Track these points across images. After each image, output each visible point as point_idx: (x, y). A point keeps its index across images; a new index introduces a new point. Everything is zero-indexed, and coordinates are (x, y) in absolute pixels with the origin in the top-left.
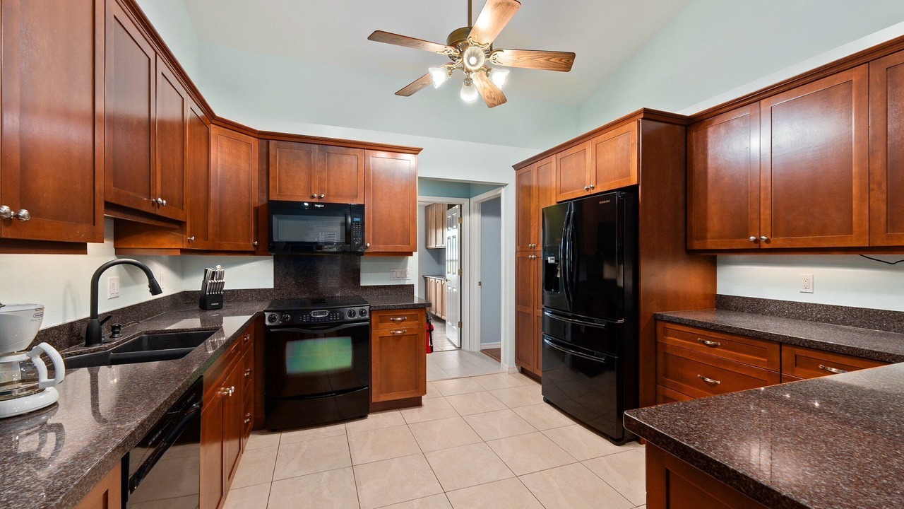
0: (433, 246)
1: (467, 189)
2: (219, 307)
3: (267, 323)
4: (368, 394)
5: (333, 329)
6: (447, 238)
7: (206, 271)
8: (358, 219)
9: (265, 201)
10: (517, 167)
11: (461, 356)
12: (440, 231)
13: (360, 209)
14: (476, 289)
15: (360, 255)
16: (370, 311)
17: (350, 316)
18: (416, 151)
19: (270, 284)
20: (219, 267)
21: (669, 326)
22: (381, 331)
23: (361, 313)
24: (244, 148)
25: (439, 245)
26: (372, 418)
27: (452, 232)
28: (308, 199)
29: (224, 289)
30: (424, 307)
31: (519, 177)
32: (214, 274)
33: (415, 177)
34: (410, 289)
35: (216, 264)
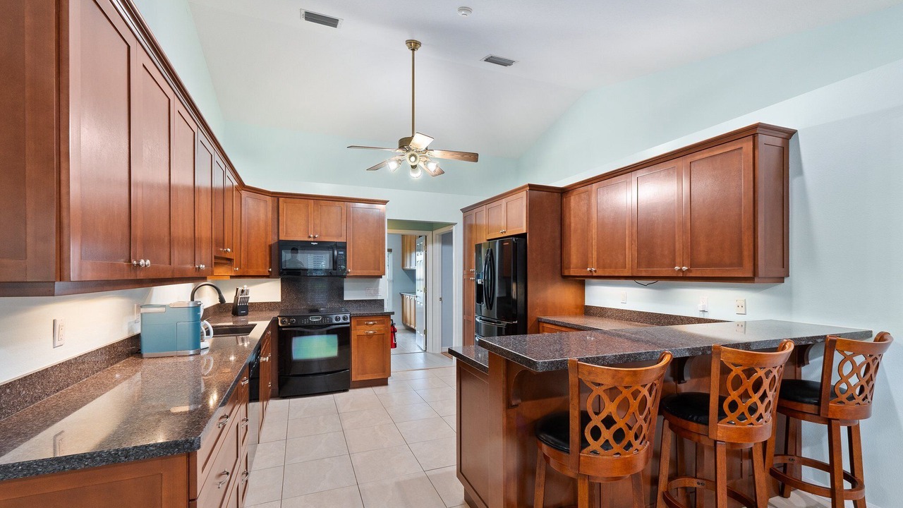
0: (408, 267)
1: (430, 226)
2: (246, 314)
3: (280, 324)
4: (349, 376)
5: (324, 328)
6: (417, 261)
7: (237, 289)
8: (342, 253)
9: (276, 240)
10: (464, 210)
11: (426, 357)
12: (413, 254)
13: (343, 246)
14: (438, 304)
15: (343, 278)
16: (350, 318)
17: (337, 320)
18: (384, 202)
19: (278, 299)
20: (245, 286)
21: (545, 325)
22: (357, 332)
23: (344, 319)
24: (262, 204)
25: (412, 267)
26: (351, 392)
27: (420, 257)
28: (306, 239)
29: (249, 302)
30: (388, 315)
31: (465, 218)
32: (243, 291)
33: (384, 221)
34: (381, 303)
35: (244, 285)
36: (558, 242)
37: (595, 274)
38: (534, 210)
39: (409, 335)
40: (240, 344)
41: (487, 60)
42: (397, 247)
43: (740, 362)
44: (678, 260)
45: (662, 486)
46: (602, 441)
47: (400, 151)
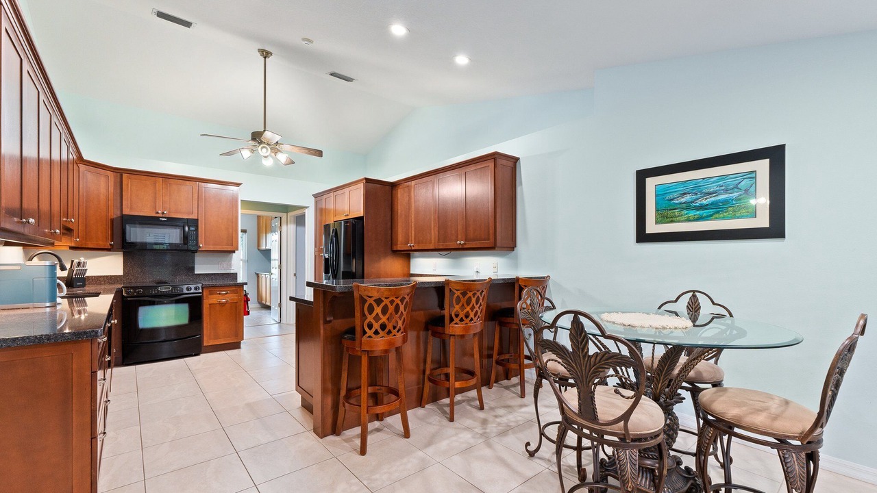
0: (263, 247)
1: (286, 209)
2: (83, 286)
3: (125, 295)
4: (201, 340)
5: (174, 298)
6: (272, 241)
7: (72, 262)
8: (193, 229)
9: (119, 214)
10: (316, 196)
11: (280, 327)
12: (269, 235)
13: (194, 223)
14: (292, 278)
15: (194, 253)
16: (202, 288)
17: (188, 290)
18: (238, 185)
19: (121, 273)
20: (83, 259)
22: (209, 301)
23: (196, 289)
24: (103, 178)
25: (268, 247)
26: (202, 356)
27: (276, 237)
28: (154, 215)
29: (87, 275)
30: (242, 285)
31: (316, 202)
32: (79, 264)
33: (237, 201)
34: (234, 276)
35: (80, 257)
36: (389, 224)
37: (413, 248)
38: (369, 198)
39: (264, 312)
40: (77, 316)
41: (331, 75)
42: (252, 227)
43: (458, 288)
44: (459, 237)
45: (428, 372)
46: (373, 330)
47: (253, 143)
